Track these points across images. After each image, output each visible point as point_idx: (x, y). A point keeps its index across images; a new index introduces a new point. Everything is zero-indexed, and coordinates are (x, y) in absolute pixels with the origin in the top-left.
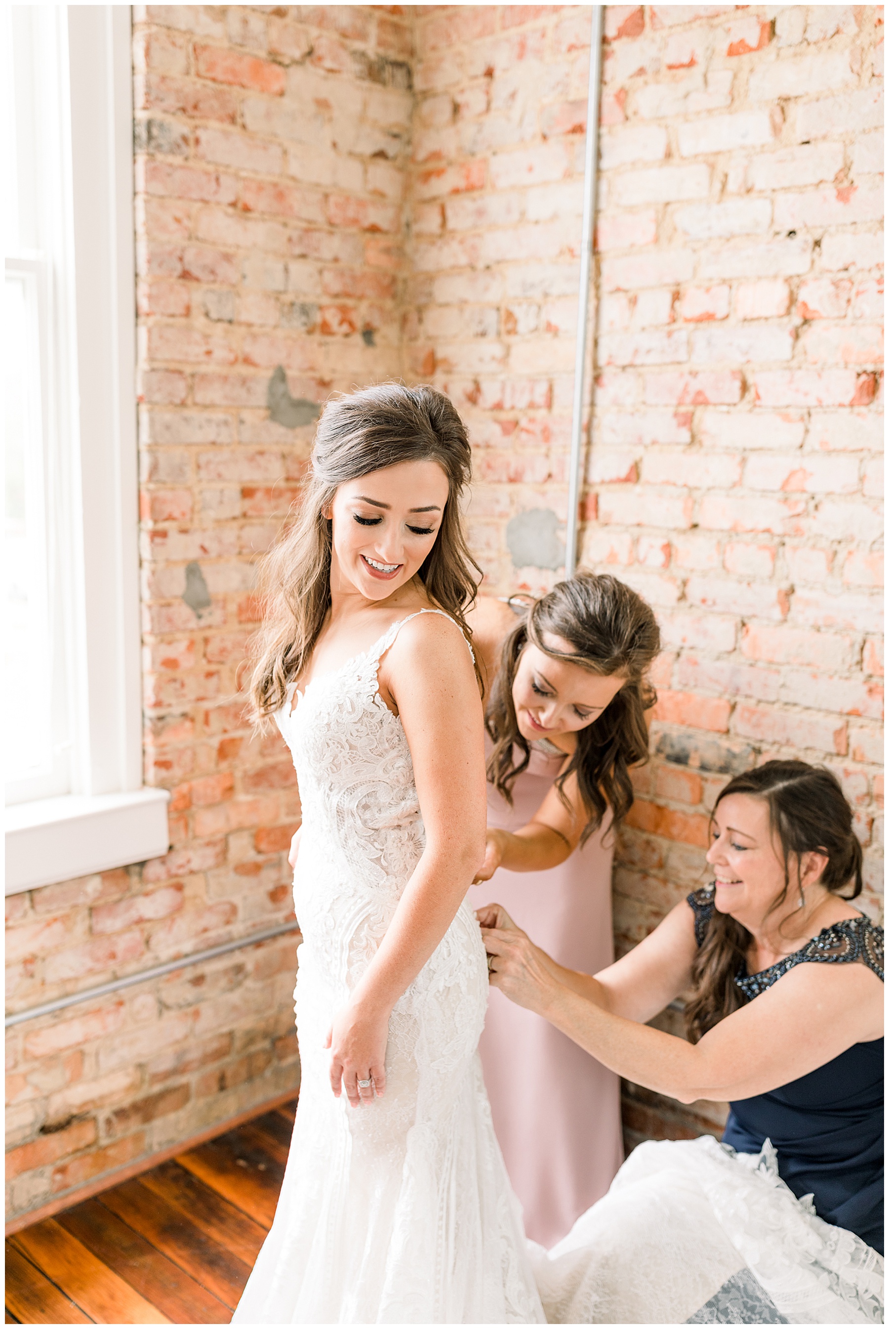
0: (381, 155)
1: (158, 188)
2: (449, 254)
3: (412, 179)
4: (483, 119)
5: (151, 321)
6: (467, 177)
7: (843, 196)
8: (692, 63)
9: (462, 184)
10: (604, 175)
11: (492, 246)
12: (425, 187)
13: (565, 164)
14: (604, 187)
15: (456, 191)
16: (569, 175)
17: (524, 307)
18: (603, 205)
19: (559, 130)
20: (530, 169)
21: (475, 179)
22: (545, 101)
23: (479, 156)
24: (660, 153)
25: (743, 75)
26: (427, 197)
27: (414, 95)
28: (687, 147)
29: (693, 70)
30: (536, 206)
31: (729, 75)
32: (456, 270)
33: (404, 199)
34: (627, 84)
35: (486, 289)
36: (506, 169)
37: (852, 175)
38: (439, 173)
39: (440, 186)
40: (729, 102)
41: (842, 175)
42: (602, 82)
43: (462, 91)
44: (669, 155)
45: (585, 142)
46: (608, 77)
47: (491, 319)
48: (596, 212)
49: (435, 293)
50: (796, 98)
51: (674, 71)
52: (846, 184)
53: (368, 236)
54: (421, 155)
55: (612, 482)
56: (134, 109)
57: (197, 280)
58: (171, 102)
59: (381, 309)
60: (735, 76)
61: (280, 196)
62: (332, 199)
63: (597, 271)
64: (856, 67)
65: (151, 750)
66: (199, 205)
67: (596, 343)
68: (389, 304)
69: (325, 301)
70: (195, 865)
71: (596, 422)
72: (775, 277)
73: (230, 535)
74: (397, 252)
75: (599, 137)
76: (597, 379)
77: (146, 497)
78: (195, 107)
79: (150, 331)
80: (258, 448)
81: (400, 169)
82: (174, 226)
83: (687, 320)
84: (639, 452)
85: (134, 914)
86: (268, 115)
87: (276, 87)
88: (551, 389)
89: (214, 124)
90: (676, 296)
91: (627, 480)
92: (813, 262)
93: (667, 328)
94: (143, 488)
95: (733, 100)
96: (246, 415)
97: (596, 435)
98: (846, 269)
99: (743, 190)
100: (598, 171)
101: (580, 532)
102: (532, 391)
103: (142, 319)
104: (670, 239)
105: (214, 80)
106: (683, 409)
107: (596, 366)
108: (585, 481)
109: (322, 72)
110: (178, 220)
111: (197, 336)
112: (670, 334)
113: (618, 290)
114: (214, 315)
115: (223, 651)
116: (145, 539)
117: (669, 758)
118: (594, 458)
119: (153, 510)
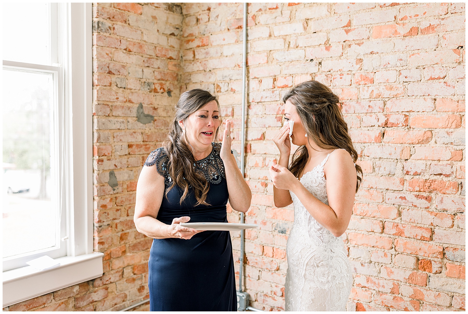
0: (173, 34)
1: (101, 43)
2: (196, 67)
3: (183, 42)
4: (207, 23)
5: (98, 87)
6: (202, 42)
7: (327, 49)
8: (277, 8)
9: (201, 44)
10: (249, 42)
11: (211, 64)
12: (188, 45)
13: (236, 38)
14: (249, 46)
15: (198, 46)
16: (237, 41)
17: (223, 83)
18: (249, 51)
19: (233, 27)
20: (224, 40)
21: (205, 42)
22: (228, 18)
23: (206, 35)
24: (268, 36)
25: (294, 12)
26: (188, 48)
27: (183, 16)
28: (276, 34)
29: (278, 10)
30: (227, 51)
31: (289, 12)
32: (199, 72)
33: (180, 49)
34: (256, 14)
35: (210, 78)
36: (216, 40)
37: (330, 43)
38: (193, 40)
39: (193, 45)
40: (289, 20)
41: (327, 42)
42: (247, 13)
43: (200, 15)
44: (270, 36)
45: (243, 31)
46: (249, 12)
47: (211, 87)
48: (247, 53)
49: (192, 79)
50: (311, 19)
51: (271, 10)
52: (328, 45)
53: (169, 60)
54: (186, 35)
55: (255, 140)
56: (93, 18)
57: (114, 74)
58: (106, 16)
59: (173, 84)
60: (291, 12)
61: (141, 47)
62: (157, 48)
63: (248, 72)
64: (329, 11)
65: (97, 239)
66: (115, 49)
67: (248, 95)
68: (176, 83)
69: (155, 81)
70: (112, 280)
71: (249, 120)
72: (307, 73)
73: (124, 160)
74: (178, 66)
75: (247, 30)
76: (249, 106)
77: (96, 148)
78: (113, 17)
79: (98, 91)
80: (134, 130)
81: (179, 39)
82: (106, 56)
83: (279, 87)
84: (264, 130)
85: (91, 300)
86: (137, 21)
87: (139, 12)
88: (233, 110)
89: (119, 23)
90: (275, 80)
91: (260, 139)
92: (319, 69)
93: (272, 90)
94: (94, 145)
95: (291, 19)
96: (130, 119)
97: (249, 124)
98: (330, 71)
99: (295, 47)
100: (247, 40)
101: (245, 157)
102: (226, 110)
103: (94, 87)
104: (272, 62)
105: (119, 9)
106: (278, 116)
107: (248, 102)
108: (246, 140)
109: (154, 8)
110: (107, 54)
111: (113, 93)
112: (273, 92)
113: (255, 78)
114: (119, 86)
115: (122, 201)
116: (95, 163)
117: (279, 232)
118: (249, 132)
119: (98, 152)
